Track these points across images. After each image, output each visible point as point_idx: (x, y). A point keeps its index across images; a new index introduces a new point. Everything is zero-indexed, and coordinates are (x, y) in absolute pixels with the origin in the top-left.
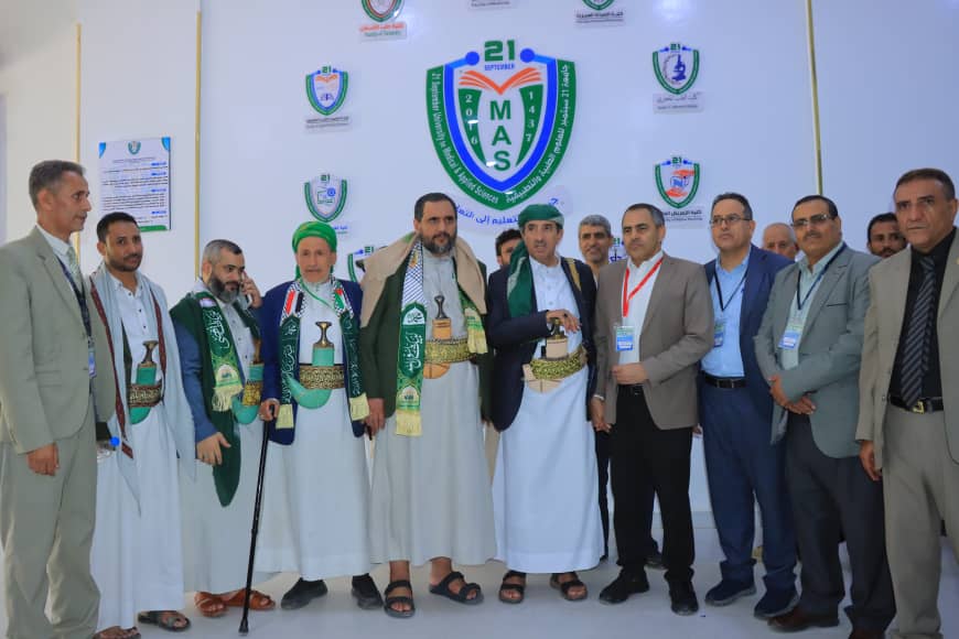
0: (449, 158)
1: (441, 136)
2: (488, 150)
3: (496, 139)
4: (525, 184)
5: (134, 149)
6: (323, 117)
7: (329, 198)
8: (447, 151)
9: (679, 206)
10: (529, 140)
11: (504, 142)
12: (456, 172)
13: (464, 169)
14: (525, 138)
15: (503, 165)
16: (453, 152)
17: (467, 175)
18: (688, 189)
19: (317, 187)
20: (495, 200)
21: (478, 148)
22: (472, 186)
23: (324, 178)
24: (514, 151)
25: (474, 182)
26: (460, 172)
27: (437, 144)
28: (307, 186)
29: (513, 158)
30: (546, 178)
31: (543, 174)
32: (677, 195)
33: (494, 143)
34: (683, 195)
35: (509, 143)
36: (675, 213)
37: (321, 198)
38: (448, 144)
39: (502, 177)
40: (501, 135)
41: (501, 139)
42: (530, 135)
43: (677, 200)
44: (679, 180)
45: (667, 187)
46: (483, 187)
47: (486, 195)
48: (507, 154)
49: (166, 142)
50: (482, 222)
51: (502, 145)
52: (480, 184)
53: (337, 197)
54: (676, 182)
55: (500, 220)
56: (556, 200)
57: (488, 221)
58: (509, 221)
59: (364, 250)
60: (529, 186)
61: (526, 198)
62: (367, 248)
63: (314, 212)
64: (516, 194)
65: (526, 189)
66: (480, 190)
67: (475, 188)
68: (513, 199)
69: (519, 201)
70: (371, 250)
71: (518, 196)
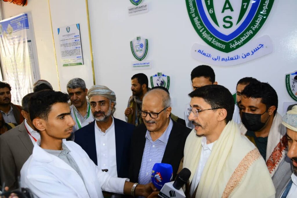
0: (197, 23)
1: (193, 10)
2: (220, 17)
3: (225, 8)
4: (242, 36)
5: (68, 30)
6: (136, 6)
7: (141, 49)
8: (196, 19)
10: (245, 7)
11: (229, 10)
12: (201, 31)
13: (205, 29)
14: (243, 6)
15: (228, 25)
16: (199, 20)
17: (208, 33)
19: (136, 43)
20: (223, 47)
21: (213, 16)
22: (210, 39)
23: (138, 38)
24: (235, 15)
25: (211, 36)
26: (203, 31)
27: (190, 16)
28: (131, 42)
29: (234, 20)
30: (255, 32)
31: (254, 29)
33: (223, 12)
35: (232, 10)
37: (137, 49)
38: (197, 15)
39: (227, 32)
40: (227, 6)
41: (227, 8)
42: (246, 4)
46: (216, 39)
47: (218, 44)
48: (231, 18)
49: (78, 26)
50: (216, 60)
51: (228, 12)
52: (214, 37)
53: (144, 48)
55: (226, 59)
56: (262, 45)
57: (219, 59)
58: (232, 59)
59: (157, 74)
60: (244, 37)
61: (242, 45)
62: (158, 73)
63: (135, 55)
64: (236, 42)
65: (243, 39)
66: (214, 41)
67: (212, 40)
68: (234, 46)
69: (238, 47)
70: (160, 75)
71: (238, 44)
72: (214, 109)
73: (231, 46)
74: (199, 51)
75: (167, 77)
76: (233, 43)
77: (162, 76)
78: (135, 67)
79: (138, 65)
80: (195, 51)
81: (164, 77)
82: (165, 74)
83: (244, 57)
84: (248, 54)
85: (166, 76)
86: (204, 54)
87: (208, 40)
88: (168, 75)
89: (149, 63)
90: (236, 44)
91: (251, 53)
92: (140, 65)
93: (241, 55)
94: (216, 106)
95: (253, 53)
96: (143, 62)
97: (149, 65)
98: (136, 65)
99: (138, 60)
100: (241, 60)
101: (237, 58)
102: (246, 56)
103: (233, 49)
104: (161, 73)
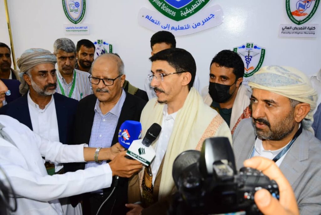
4: (193, 3)
7: (76, 8)
9: (299, 23)
18: (308, 11)
19: (69, 1)
20: (174, 14)
32: (299, 15)
34: (305, 15)
36: (296, 28)
37: (72, 8)
43: (298, 18)
44: (304, 4)
45: (293, 9)
46: (166, 5)
47: (168, 10)
50: (165, 28)
53: (80, 8)
54: (301, 5)
55: (176, 28)
56: (213, 15)
57: (169, 28)
58: (182, 28)
59: (97, 42)
60: (196, 5)
61: (193, 13)
62: (98, 40)
63: (68, 17)
64: (187, 10)
65: (195, 7)
66: (164, 6)
67: (162, 5)
68: (185, 14)
69: (189, 15)
70: (101, 42)
71: (189, 12)
72: (178, 73)
73: (182, 14)
74: (147, 17)
75: (109, 45)
76: (184, 10)
77: (103, 44)
78: (69, 31)
79: (73, 29)
80: (143, 16)
81: (105, 45)
82: (107, 42)
83: (194, 26)
84: (199, 24)
85: (107, 44)
86: (153, 21)
87: (158, 4)
88: (111, 44)
89: (86, 28)
90: (188, 12)
91: (202, 23)
92: (75, 29)
93: (191, 25)
94: (180, 70)
95: (204, 23)
96: (78, 25)
97: (86, 29)
98: (70, 29)
99: (74, 23)
100: (191, 30)
101: (188, 27)
102: (196, 26)
103: (184, 17)
104: (102, 41)
